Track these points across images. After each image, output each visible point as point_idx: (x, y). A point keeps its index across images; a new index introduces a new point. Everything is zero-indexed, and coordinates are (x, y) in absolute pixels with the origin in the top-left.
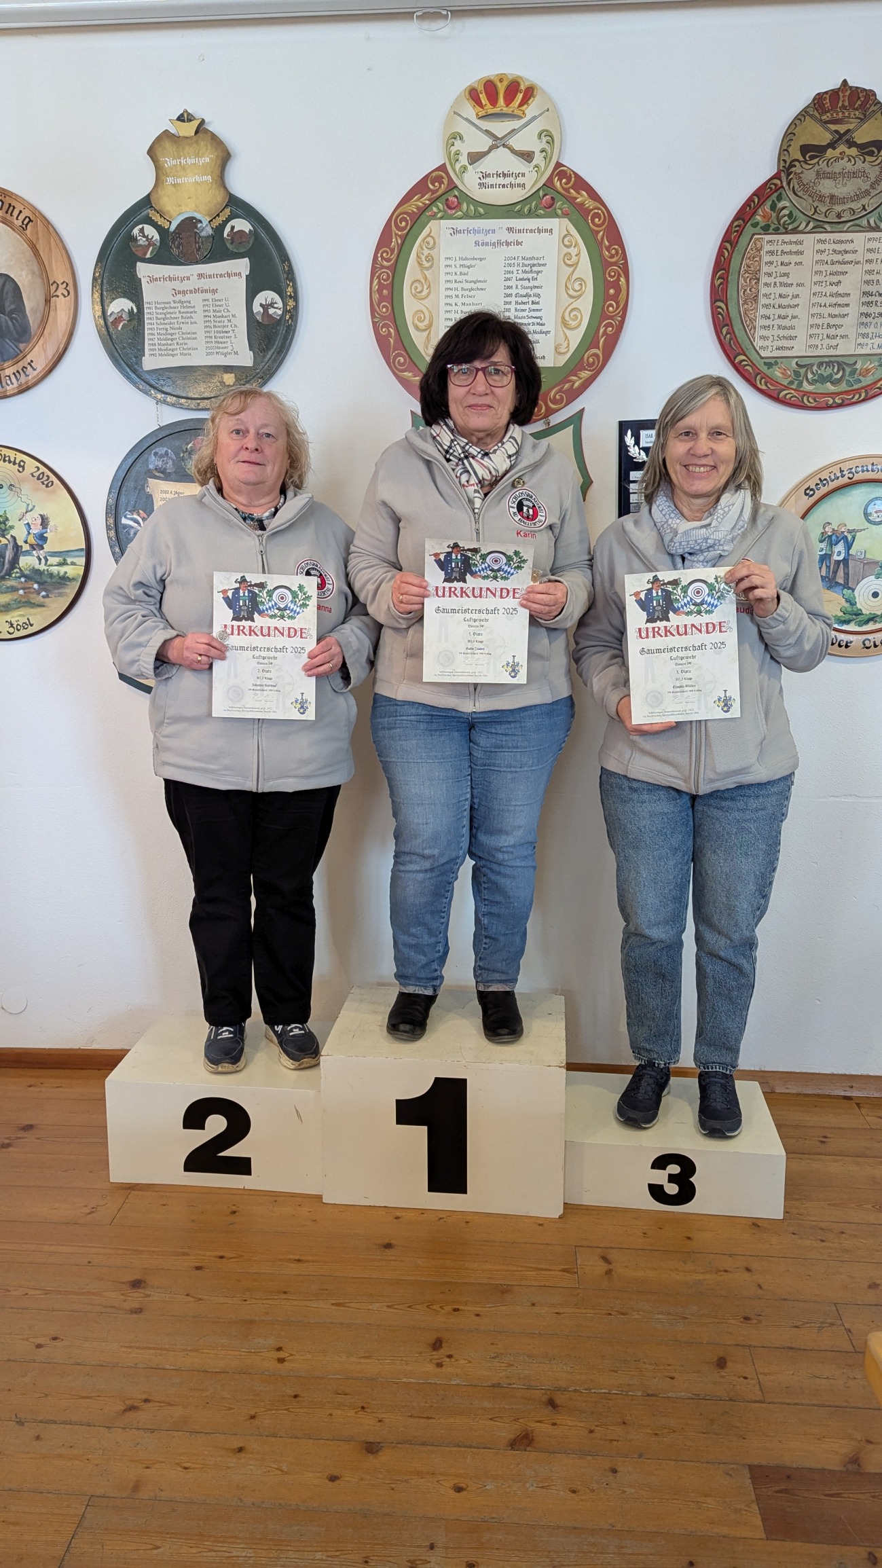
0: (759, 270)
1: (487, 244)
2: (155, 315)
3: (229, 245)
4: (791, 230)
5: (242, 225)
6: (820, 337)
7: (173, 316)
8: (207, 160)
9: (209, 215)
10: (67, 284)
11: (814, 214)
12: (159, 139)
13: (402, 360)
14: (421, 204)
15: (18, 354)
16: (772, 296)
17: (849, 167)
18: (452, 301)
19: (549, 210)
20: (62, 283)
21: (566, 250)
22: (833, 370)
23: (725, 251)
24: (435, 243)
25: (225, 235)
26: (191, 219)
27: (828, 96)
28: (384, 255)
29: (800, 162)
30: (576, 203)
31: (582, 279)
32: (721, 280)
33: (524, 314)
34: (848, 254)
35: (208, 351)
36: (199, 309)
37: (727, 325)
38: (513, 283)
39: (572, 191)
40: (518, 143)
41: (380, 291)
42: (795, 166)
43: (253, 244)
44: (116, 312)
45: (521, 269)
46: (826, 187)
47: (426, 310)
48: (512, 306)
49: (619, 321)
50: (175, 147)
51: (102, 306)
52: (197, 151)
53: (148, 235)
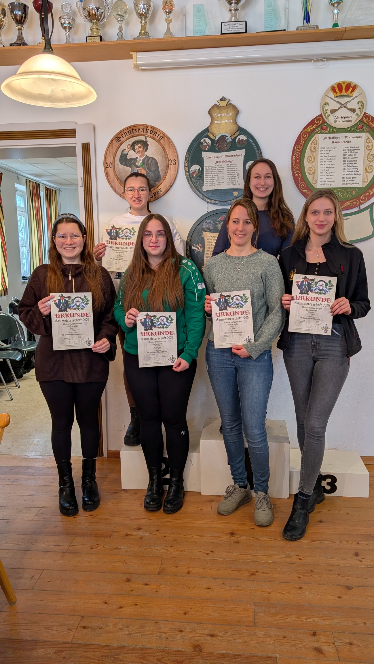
1: (337, 142)
2: (208, 171)
3: (238, 145)
5: (243, 137)
7: (215, 171)
8: (231, 114)
9: (231, 134)
10: (175, 160)
12: (213, 107)
13: (303, 185)
14: (312, 128)
15: (155, 186)
18: (323, 163)
19: (361, 130)
20: (173, 160)
21: (367, 144)
24: (317, 143)
25: (236, 141)
26: (223, 136)
28: (298, 147)
30: (372, 127)
31: (373, 155)
33: (351, 168)
35: (228, 183)
36: (225, 168)
38: (347, 156)
39: (370, 123)
40: (349, 106)
41: (295, 160)
43: (247, 144)
44: (193, 169)
45: (350, 151)
47: (313, 167)
48: (346, 165)
50: (219, 110)
51: (188, 168)
52: (227, 111)
53: (207, 142)
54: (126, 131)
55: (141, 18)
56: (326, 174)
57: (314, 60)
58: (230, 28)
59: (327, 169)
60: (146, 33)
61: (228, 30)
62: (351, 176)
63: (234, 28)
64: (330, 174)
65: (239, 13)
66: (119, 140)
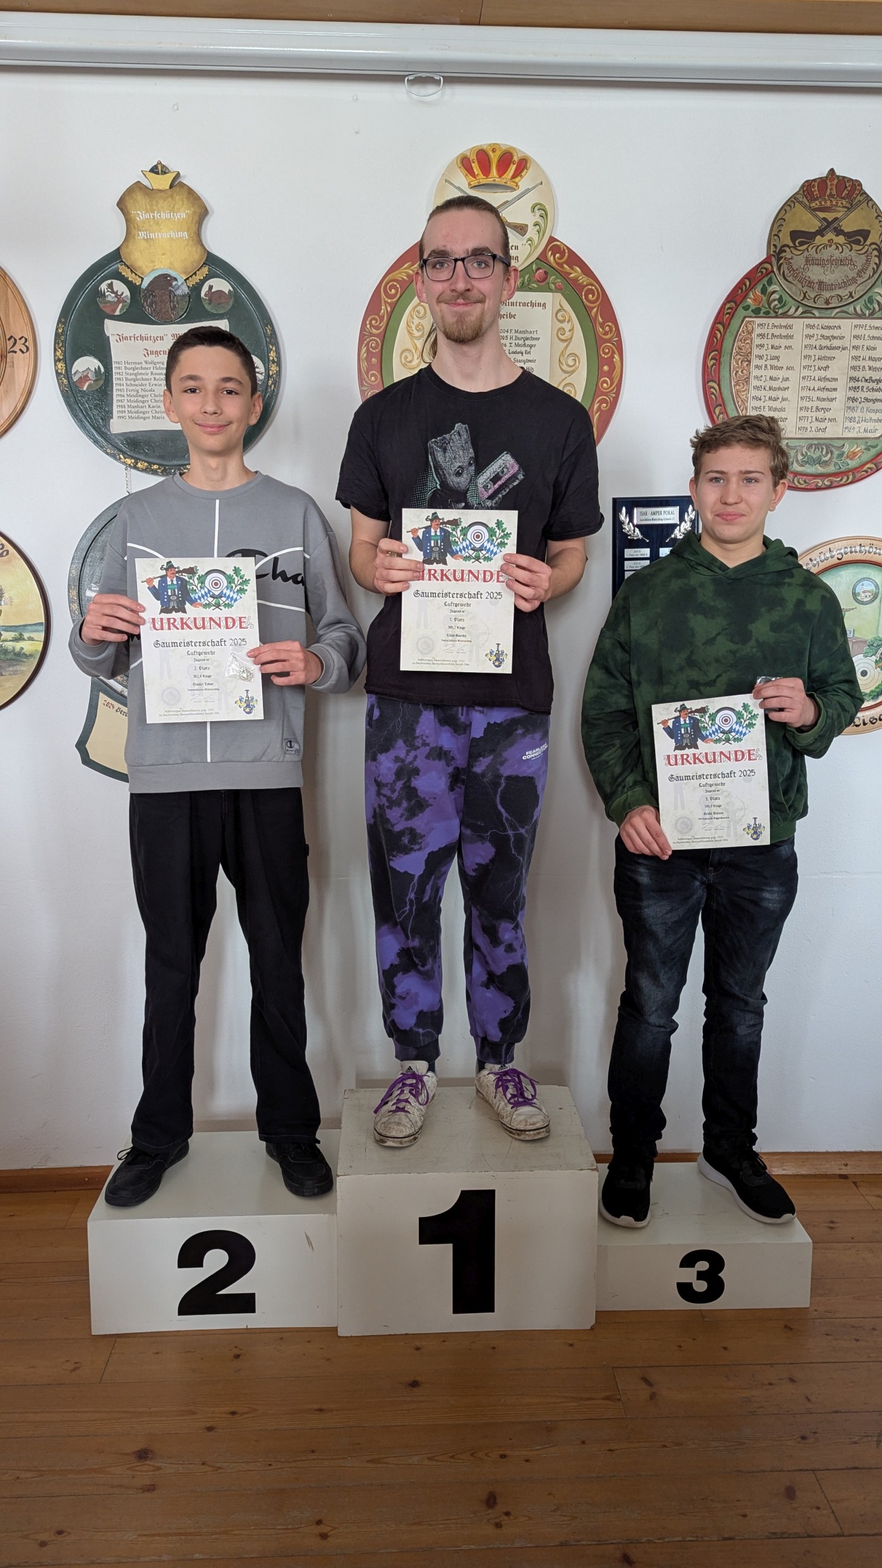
0: (751, 353)
2: (124, 376)
3: (206, 306)
4: (781, 314)
5: (221, 285)
6: (810, 420)
7: (144, 377)
8: (184, 215)
9: (185, 273)
10: (26, 340)
11: (802, 300)
12: (130, 191)
16: (763, 379)
17: (837, 254)
19: (542, 285)
20: (20, 339)
21: (560, 325)
22: (822, 452)
23: (717, 332)
25: (203, 295)
26: (167, 275)
27: (816, 184)
28: (373, 322)
29: (790, 247)
30: (569, 278)
31: (576, 355)
32: (713, 361)
34: (835, 341)
37: (720, 405)
39: (565, 266)
41: (368, 359)
42: (785, 251)
43: (233, 306)
44: (81, 370)
45: (514, 342)
46: (815, 273)
49: (613, 398)
50: (148, 201)
51: (66, 364)
52: (172, 206)
53: (117, 291)
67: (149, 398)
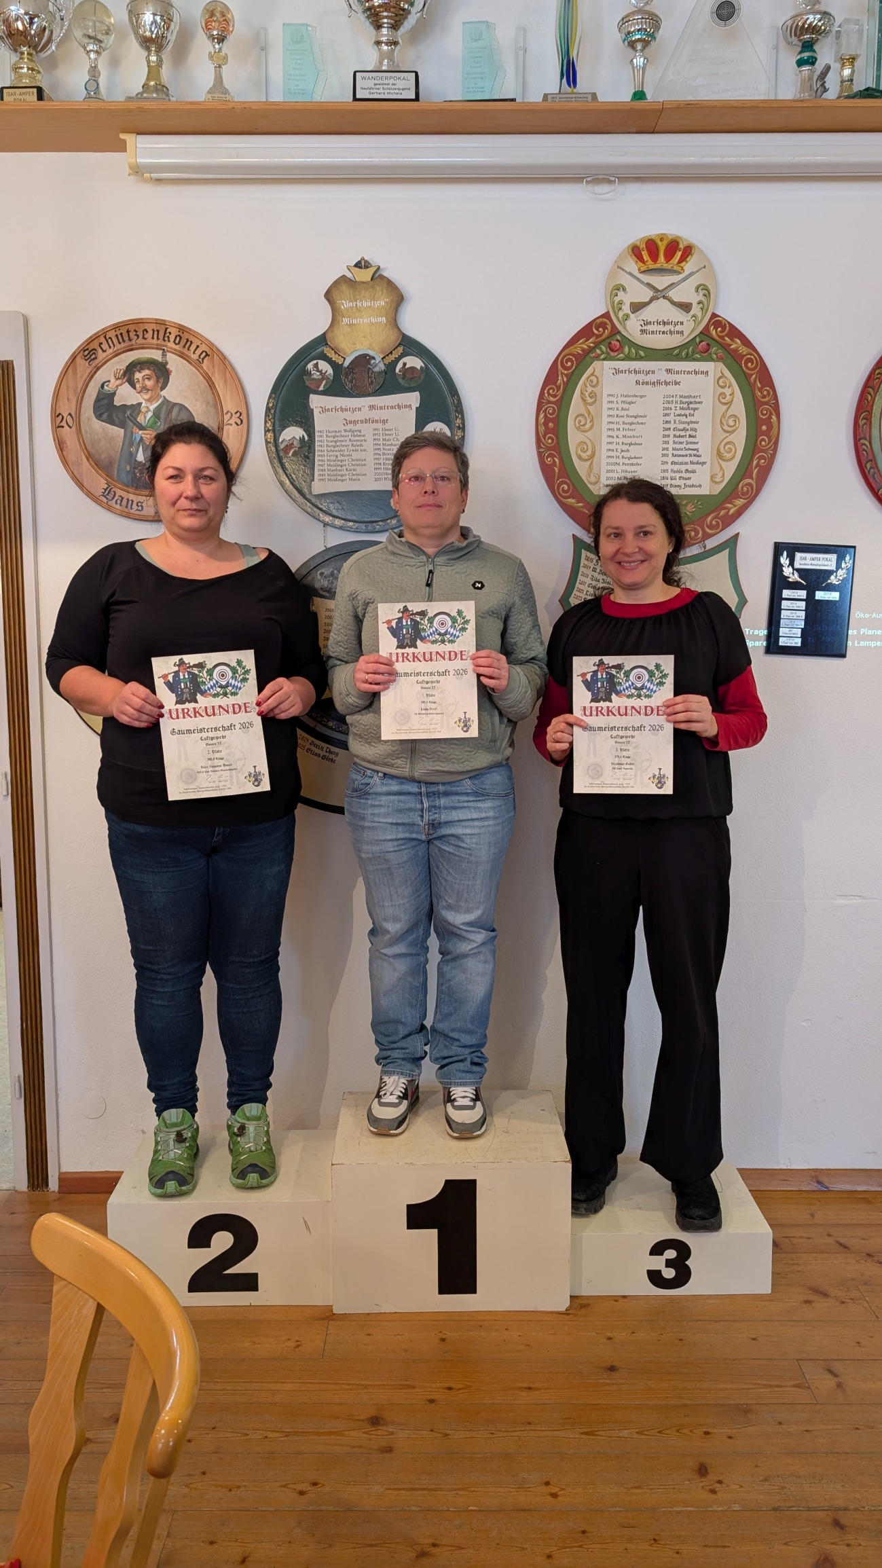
1: (647, 383)
2: (325, 443)
3: (401, 381)
5: (414, 362)
7: (343, 444)
8: (383, 303)
9: (382, 353)
10: (241, 414)
12: (336, 284)
13: (566, 487)
14: (585, 347)
18: (614, 434)
19: (705, 355)
20: (236, 413)
21: (721, 390)
23: (867, 395)
24: (598, 382)
25: (397, 371)
26: (364, 356)
28: (551, 391)
30: (732, 350)
31: (736, 416)
32: (864, 421)
33: (682, 446)
35: (376, 477)
36: (369, 437)
37: (871, 461)
38: (671, 418)
39: (727, 338)
40: (675, 294)
41: (545, 424)
43: (424, 380)
44: (288, 438)
45: (678, 406)
47: (588, 442)
48: (671, 439)
49: (771, 454)
50: (352, 291)
51: (274, 433)
52: (373, 295)
53: (322, 370)
54: (112, 334)
55: (148, 49)
56: (621, 461)
57: (589, 179)
58: (377, 87)
59: (625, 447)
60: (159, 87)
61: (372, 91)
62: (683, 468)
63: (385, 87)
64: (632, 461)
65: (399, 51)
66: (93, 356)
67: (347, 462)
